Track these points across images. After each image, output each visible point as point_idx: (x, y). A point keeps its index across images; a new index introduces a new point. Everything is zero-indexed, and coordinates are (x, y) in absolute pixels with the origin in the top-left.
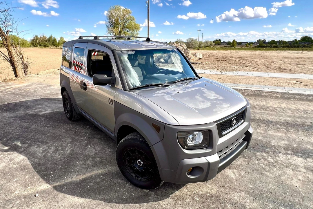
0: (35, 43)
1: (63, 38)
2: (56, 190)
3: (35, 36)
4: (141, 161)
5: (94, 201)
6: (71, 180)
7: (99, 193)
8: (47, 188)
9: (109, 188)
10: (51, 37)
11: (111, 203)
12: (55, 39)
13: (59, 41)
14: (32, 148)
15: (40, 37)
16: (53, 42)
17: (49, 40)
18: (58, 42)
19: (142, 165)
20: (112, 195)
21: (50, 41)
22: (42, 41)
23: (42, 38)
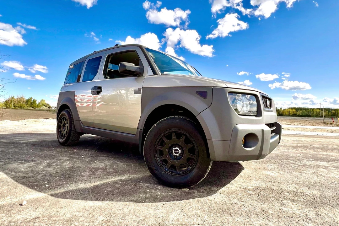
0: (9, 104)
1: (45, 100)
2: (56, 197)
3: (11, 97)
4: (178, 149)
5: (118, 203)
6: (77, 188)
7: (122, 195)
8: (40, 197)
9: (136, 191)
10: (31, 98)
11: (144, 202)
12: (35, 101)
13: (39, 103)
14: (10, 165)
15: (17, 98)
16: (31, 104)
17: (27, 102)
18: (37, 104)
19: (180, 154)
20: (142, 196)
21: (29, 102)
22: (19, 102)
23: (19, 99)
